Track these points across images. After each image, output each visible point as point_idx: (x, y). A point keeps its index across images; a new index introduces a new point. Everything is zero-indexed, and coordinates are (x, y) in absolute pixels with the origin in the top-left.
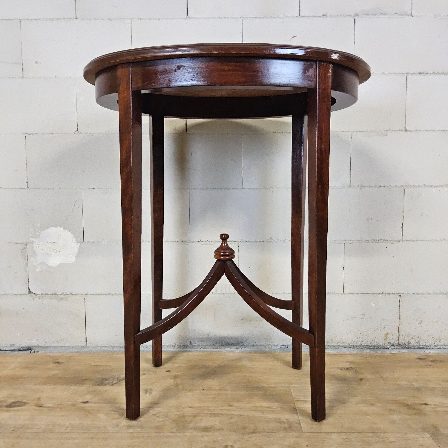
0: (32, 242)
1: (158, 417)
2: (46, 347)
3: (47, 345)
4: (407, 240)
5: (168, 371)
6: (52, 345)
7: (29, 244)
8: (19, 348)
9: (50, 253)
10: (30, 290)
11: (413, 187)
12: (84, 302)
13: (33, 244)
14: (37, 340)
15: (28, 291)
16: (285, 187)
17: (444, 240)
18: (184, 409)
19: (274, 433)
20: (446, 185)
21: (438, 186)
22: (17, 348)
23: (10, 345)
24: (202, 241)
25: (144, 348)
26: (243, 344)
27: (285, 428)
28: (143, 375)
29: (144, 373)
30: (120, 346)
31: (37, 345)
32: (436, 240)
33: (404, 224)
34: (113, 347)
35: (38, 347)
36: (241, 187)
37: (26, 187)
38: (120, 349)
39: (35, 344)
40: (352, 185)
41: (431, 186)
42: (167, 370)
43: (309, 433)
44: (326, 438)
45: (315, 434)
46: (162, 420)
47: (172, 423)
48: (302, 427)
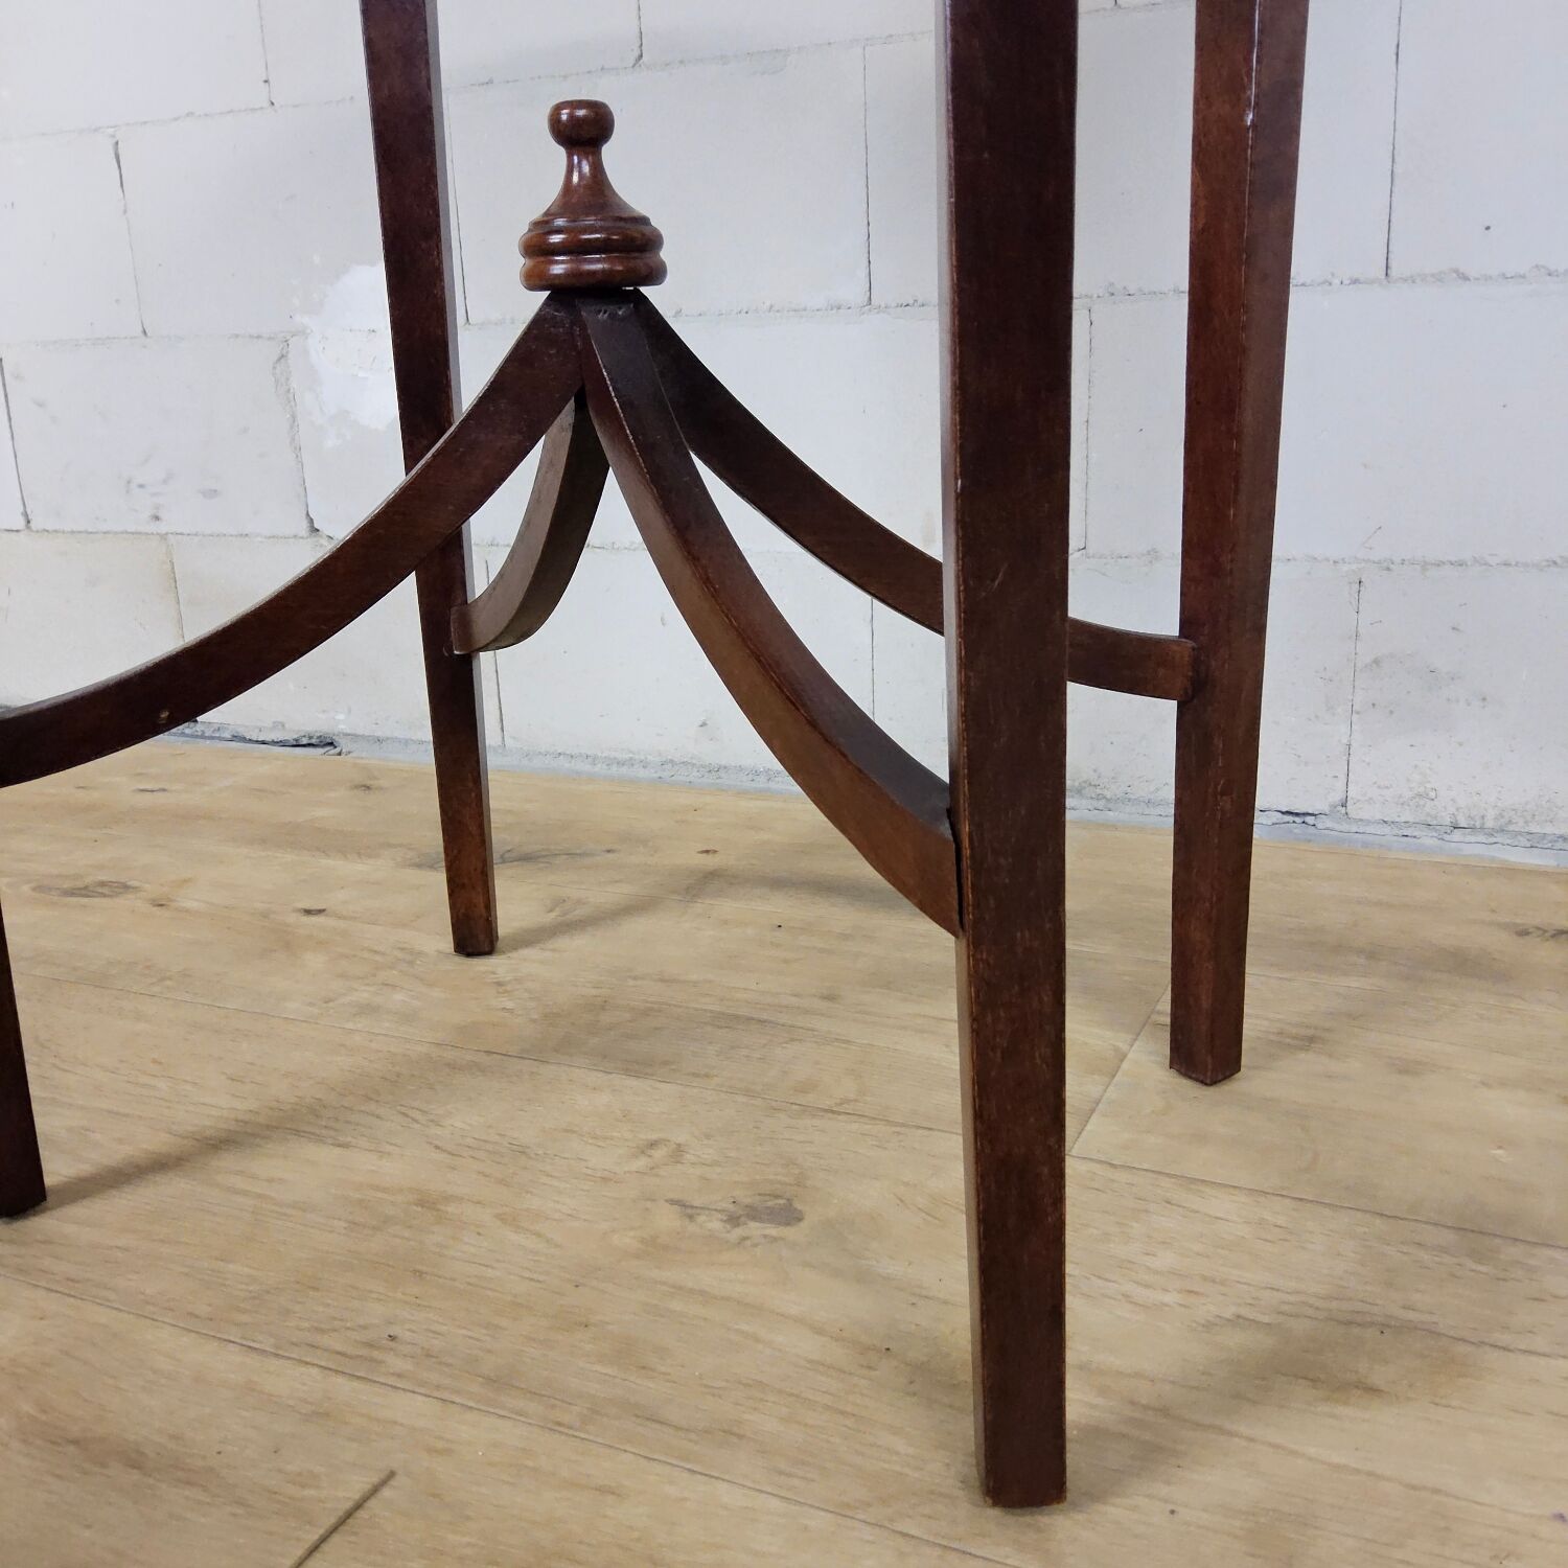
0: (302, 333)
2: (379, 740)
3: (379, 734)
5: (707, 852)
6: (396, 734)
7: (294, 339)
8: (295, 736)
9: (361, 374)
10: (311, 521)
12: (486, 574)
13: (307, 338)
14: (350, 711)
15: (305, 524)
18: (632, 982)
22: (290, 736)
23: (271, 725)
25: (698, 774)
26: (1098, 791)
28: (604, 854)
29: (615, 848)
30: (615, 758)
31: (349, 731)
34: (594, 760)
35: (354, 737)
37: (266, 104)
39: (342, 727)
42: (706, 848)
43: (1098, 1166)
44: (1169, 1203)
45: (1123, 1177)
46: (510, 1005)
47: (534, 1021)
48: (1084, 1133)
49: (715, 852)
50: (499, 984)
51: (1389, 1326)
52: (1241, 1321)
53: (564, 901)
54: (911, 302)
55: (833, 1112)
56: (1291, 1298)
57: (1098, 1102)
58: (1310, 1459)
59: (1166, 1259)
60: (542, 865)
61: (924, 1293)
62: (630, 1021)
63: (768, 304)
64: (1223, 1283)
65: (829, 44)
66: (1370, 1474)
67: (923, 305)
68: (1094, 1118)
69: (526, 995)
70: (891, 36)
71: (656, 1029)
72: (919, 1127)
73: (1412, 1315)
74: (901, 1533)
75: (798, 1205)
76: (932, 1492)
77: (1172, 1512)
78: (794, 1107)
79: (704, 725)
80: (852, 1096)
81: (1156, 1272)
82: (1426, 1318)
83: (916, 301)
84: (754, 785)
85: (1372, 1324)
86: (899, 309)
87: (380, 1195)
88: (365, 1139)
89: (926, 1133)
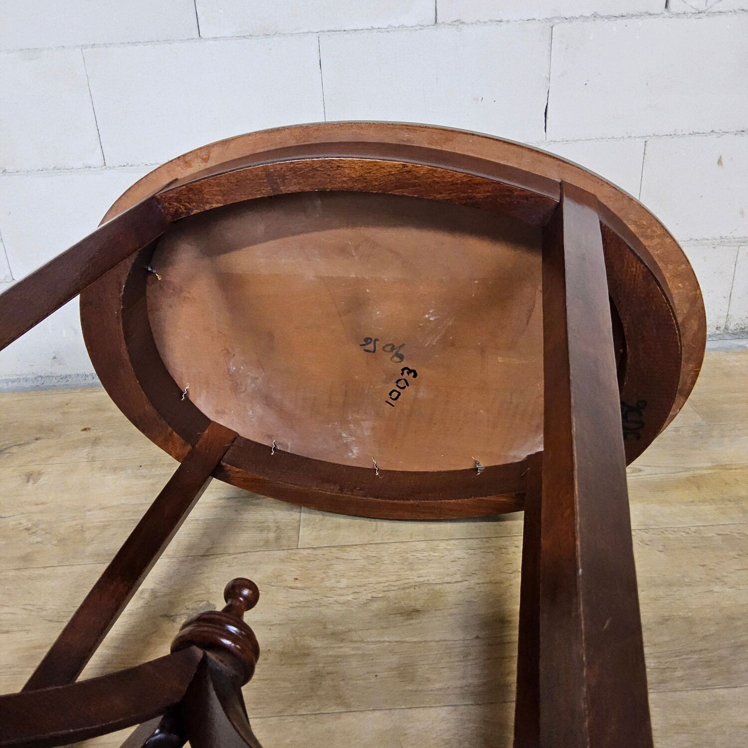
1: (33, 533)
4: (555, 141)
5: (85, 429)
11: (571, 21)
16: (297, 32)
17: (629, 137)
18: (89, 513)
19: (242, 555)
20: (641, 13)
21: (623, 16)
24: (130, 164)
25: (56, 381)
27: (267, 542)
28: (35, 441)
29: (38, 436)
32: (613, 137)
33: (548, 105)
36: (197, 36)
38: (10, 384)
40: (439, 21)
41: (608, 17)
42: (84, 427)
43: (309, 550)
44: (337, 558)
45: (319, 552)
46: (39, 539)
47: (56, 545)
48: (300, 537)
49: (89, 429)
50: (28, 529)
51: (416, 586)
52: (374, 598)
53: (31, 474)
54: (125, 165)
55: (205, 556)
56: (386, 584)
57: (300, 521)
58: (408, 642)
59: (344, 582)
60: (7, 455)
61: (272, 623)
62: (99, 534)
63: (53, 166)
64: (364, 586)
65: (63, 47)
66: (425, 641)
67: (132, 166)
68: (301, 529)
69: (43, 532)
70: (94, 45)
71: (113, 535)
72: (241, 553)
73: (421, 579)
74: (300, 715)
75: (211, 602)
76: (303, 697)
77: (376, 676)
78: (189, 558)
79: (54, 358)
80: (210, 546)
81: (343, 588)
82: (426, 579)
83: (128, 164)
84: (87, 382)
85: (411, 586)
86: (120, 167)
87: (38, 650)
88: (14, 626)
89: (244, 554)
